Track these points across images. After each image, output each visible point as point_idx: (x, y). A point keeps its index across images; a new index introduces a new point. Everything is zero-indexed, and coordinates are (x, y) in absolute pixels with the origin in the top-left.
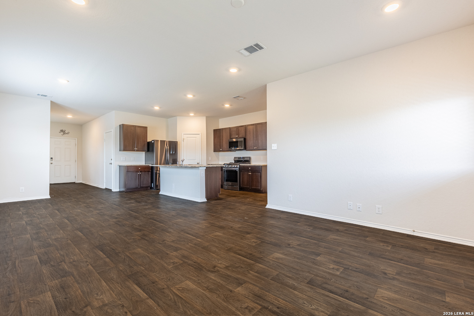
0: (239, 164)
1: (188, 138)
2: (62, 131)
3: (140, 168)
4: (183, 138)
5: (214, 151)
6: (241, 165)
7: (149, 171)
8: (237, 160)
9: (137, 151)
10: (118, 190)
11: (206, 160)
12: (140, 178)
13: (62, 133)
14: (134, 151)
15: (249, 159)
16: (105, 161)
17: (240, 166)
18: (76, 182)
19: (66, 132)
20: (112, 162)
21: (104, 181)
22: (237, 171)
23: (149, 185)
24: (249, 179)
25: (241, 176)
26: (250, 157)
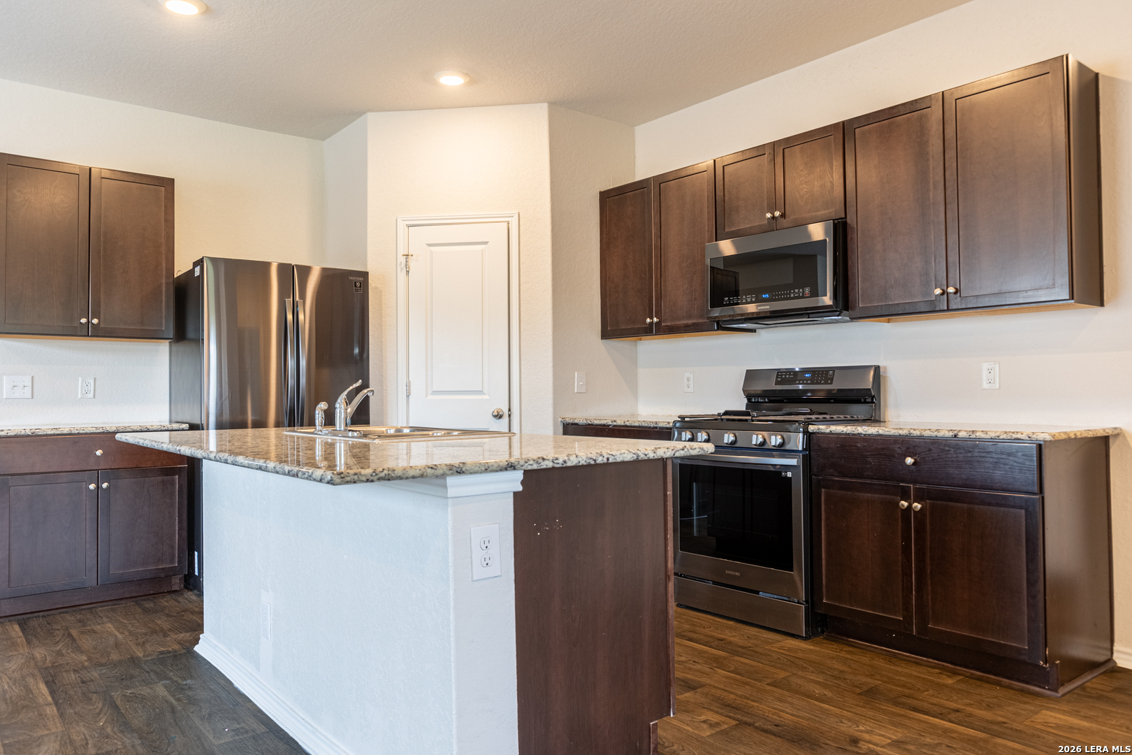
0: (808, 423)
1: (433, 249)
3: (99, 453)
4: (402, 251)
5: (606, 334)
6: (823, 428)
7: (169, 472)
8: (766, 394)
9: (101, 333)
11: (550, 395)
15: (868, 383)
17: (809, 436)
22: (789, 474)
23: (172, 561)
24: (906, 550)
25: (827, 518)
26: (877, 368)
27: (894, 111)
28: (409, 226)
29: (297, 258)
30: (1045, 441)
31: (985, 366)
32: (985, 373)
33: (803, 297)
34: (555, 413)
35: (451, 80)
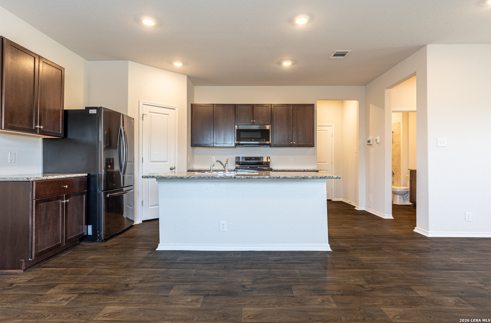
31: (290, 158)
33: (263, 141)
34: (187, 168)
35: (178, 64)
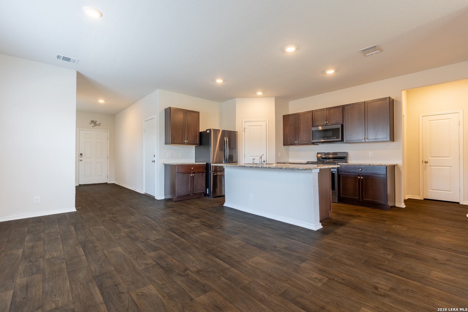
1: (250, 127)
2: (92, 122)
3: (192, 168)
4: (243, 127)
5: (284, 145)
7: (203, 172)
8: (323, 157)
9: (188, 144)
10: (163, 198)
11: (275, 157)
12: (193, 181)
13: (93, 125)
14: (183, 143)
16: (144, 158)
18: (108, 183)
19: (97, 123)
20: (155, 159)
21: (144, 184)
22: (334, 172)
23: (203, 191)
24: (359, 186)
25: (342, 181)
26: (347, 152)
27: (354, 104)
28: (245, 122)
29: (217, 128)
30: (387, 166)
31: (370, 152)
32: (370, 154)
33: (334, 139)
34: (276, 161)
35: (260, 93)
